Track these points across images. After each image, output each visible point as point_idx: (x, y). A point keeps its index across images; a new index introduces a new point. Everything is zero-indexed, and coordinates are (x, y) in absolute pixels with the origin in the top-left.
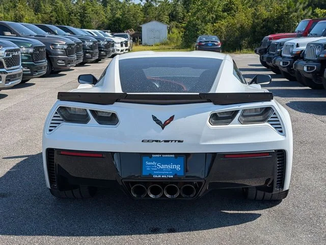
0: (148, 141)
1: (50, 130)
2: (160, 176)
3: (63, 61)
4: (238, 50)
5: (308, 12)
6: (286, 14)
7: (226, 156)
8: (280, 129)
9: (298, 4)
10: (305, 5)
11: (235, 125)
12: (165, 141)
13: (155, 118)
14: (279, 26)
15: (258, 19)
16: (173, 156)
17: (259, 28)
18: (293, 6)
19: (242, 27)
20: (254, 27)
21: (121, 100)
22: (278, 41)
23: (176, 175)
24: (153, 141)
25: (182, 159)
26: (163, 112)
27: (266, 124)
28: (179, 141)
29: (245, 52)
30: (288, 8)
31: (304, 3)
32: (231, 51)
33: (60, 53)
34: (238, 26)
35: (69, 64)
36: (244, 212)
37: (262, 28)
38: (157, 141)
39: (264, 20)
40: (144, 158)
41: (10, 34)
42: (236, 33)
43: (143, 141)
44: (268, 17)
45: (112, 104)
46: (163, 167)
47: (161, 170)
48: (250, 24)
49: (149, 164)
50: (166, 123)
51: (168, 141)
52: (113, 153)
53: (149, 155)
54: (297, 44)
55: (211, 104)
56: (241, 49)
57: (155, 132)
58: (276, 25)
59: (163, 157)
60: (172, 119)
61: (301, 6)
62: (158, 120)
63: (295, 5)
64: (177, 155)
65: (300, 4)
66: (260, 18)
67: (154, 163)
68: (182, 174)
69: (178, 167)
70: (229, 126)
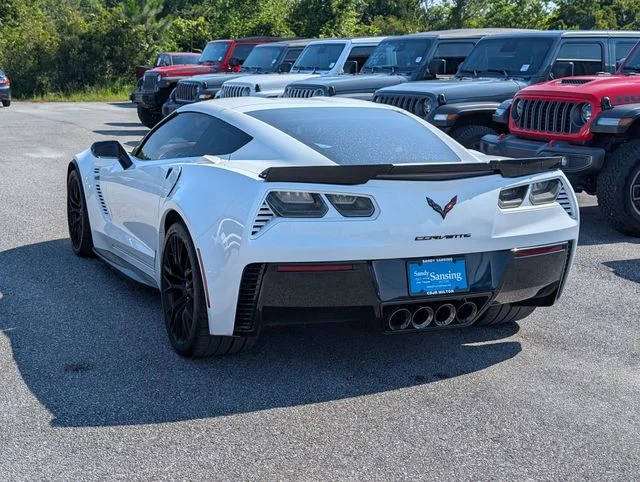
0: (424, 238)
1: (253, 233)
2: (436, 292)
4: (37, 95)
5: (166, 24)
6: (124, 25)
9: (146, 8)
10: (160, 10)
11: (527, 207)
12: (448, 237)
13: (431, 202)
14: (113, 50)
15: (70, 33)
16: (451, 259)
17: (75, 52)
18: (137, 12)
19: (38, 48)
20: (64, 50)
21: (379, 176)
22: (190, 79)
23: (457, 288)
24: (431, 238)
25: (462, 264)
26: (442, 191)
27: (556, 204)
28: (465, 236)
29: (53, 98)
30: (129, 15)
31: (158, 7)
32: (23, 96)
34: (30, 46)
37: (81, 52)
38: (436, 238)
39: (82, 37)
42: (29, 62)
43: (416, 239)
44: (89, 32)
45: (365, 182)
46: (438, 277)
47: (436, 282)
48: (56, 44)
49: (419, 274)
50: (447, 209)
51: (451, 237)
52: (369, 262)
53: (418, 260)
54: (257, 86)
55: (498, 176)
56: (43, 94)
57: (432, 224)
58: (108, 48)
59: (436, 262)
60: (454, 201)
61: (153, 13)
62: (436, 205)
63: (142, 10)
64: (456, 257)
65: (151, 8)
66: (74, 31)
67: (426, 273)
68: (464, 286)
69: (458, 276)
70: (520, 208)
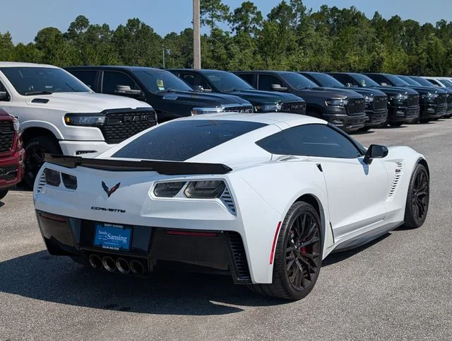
0: (96, 208)
1: (39, 191)
2: (108, 247)
3: (341, 121)
7: (169, 232)
8: (232, 208)
11: (179, 198)
12: (110, 210)
13: (103, 184)
16: (122, 227)
23: (122, 247)
24: (100, 209)
25: (128, 231)
27: (218, 200)
28: (122, 211)
33: (337, 110)
35: (350, 124)
36: (228, 305)
38: (103, 209)
40: (99, 226)
41: (280, 87)
43: (92, 208)
45: (75, 167)
46: (113, 238)
47: (110, 241)
49: (102, 233)
50: (112, 191)
51: (112, 210)
53: (102, 223)
55: (155, 173)
57: (102, 199)
59: (114, 228)
60: (118, 186)
62: (106, 187)
64: (126, 226)
67: (106, 233)
68: (127, 247)
69: (125, 240)
70: (173, 198)
